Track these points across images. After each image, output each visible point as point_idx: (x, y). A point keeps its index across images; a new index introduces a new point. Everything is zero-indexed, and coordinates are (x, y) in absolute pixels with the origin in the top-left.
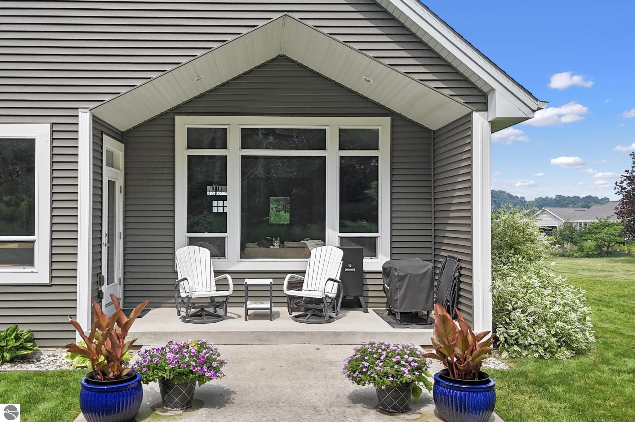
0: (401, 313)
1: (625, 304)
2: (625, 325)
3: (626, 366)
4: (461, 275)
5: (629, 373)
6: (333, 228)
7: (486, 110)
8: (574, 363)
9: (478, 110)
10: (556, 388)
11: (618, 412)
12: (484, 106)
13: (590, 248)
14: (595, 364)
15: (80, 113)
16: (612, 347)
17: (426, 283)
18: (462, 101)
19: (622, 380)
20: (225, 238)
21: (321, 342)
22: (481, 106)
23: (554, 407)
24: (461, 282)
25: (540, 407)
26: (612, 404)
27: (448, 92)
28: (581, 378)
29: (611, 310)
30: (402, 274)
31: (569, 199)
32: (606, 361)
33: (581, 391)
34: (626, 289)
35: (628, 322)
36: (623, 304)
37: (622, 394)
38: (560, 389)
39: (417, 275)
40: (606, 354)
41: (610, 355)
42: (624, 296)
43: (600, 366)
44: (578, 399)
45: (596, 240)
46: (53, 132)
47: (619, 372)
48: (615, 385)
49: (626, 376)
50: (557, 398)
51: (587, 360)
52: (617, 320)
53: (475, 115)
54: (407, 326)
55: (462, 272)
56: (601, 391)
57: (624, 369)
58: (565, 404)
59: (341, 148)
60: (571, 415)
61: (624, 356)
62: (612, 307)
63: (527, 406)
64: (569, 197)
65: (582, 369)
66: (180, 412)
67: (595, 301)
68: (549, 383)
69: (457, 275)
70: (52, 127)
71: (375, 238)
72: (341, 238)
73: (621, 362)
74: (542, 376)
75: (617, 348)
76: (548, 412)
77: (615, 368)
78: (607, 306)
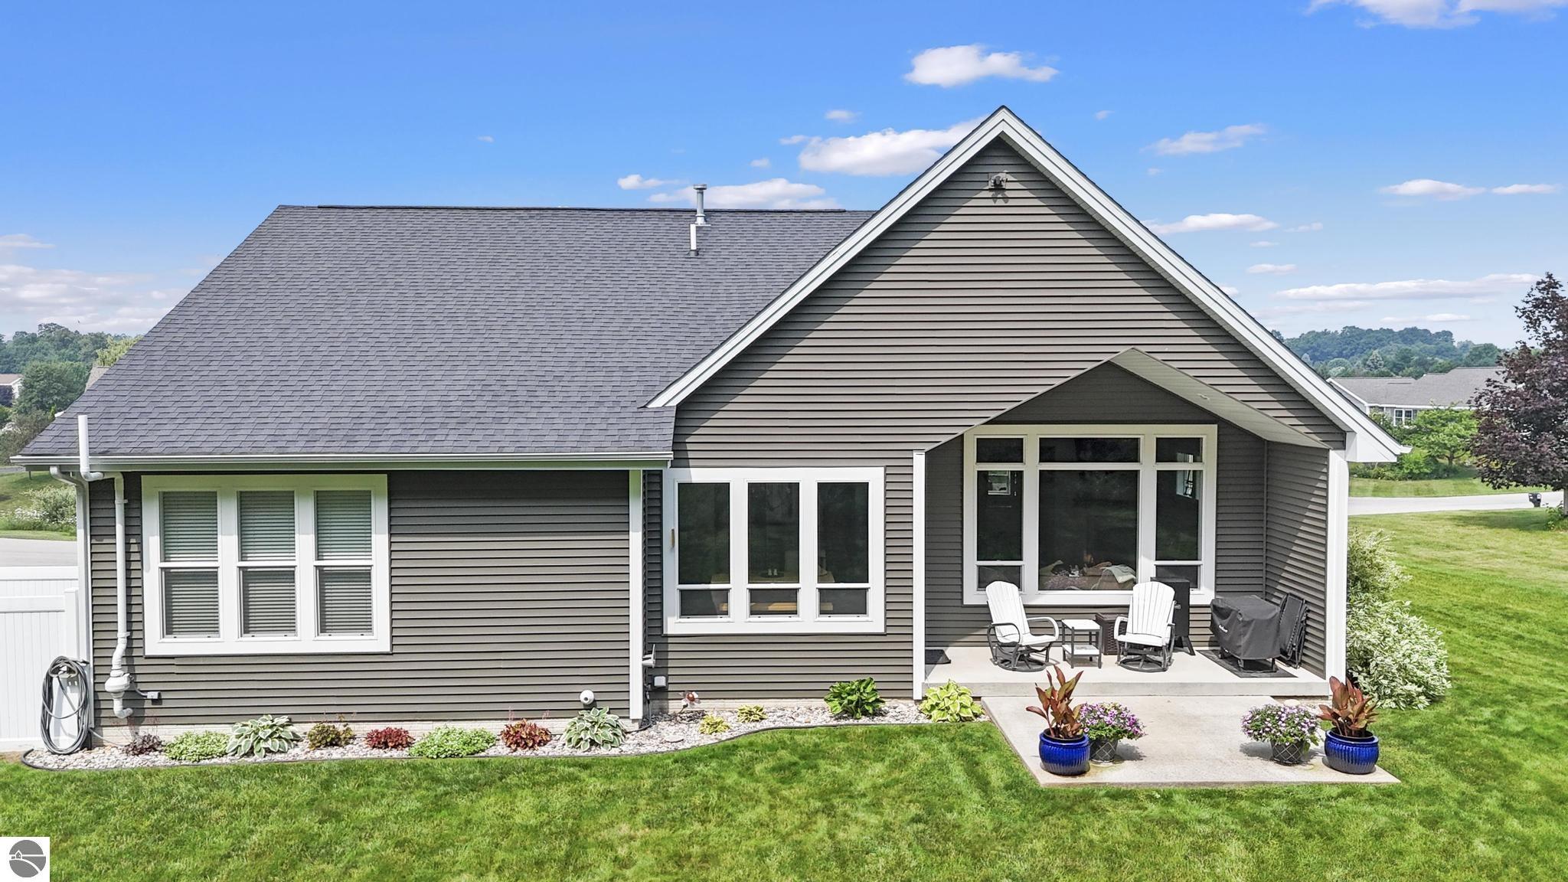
0: (1244, 660)
1: (1481, 622)
2: (1481, 659)
3: (1482, 715)
4: (1308, 618)
5: (1485, 724)
6: (1148, 557)
7: (1344, 448)
8: (1431, 714)
9: (1334, 449)
10: (1419, 740)
11: (1475, 761)
12: (1342, 445)
13: (1416, 463)
14: (1451, 715)
15: (915, 455)
16: (1468, 694)
17: (1273, 628)
18: (1319, 439)
19: (1479, 731)
20: (1020, 567)
21: (1166, 693)
22: (1340, 445)
23: (1421, 758)
24: (1307, 625)
25: (1410, 759)
26: (1470, 754)
27: (1305, 430)
28: (1441, 730)
29: (1463, 632)
30: (1247, 619)
31: (1372, 334)
32: (1462, 712)
33: (1443, 743)
34: (1483, 595)
35: (1484, 653)
36: (1478, 622)
37: (1479, 745)
38: (1423, 742)
39: (1262, 621)
40: (1461, 703)
41: (1465, 703)
42: (1481, 608)
43: (1457, 716)
44: (1443, 751)
45: (1430, 445)
46: (886, 475)
47: (1476, 723)
48: (1472, 737)
49: (1482, 728)
50: (1423, 751)
51: (1444, 709)
52: (1471, 651)
53: (1332, 453)
54: (1252, 675)
55: (1310, 615)
56: (1460, 743)
57: (1480, 719)
58: (1431, 755)
59: (1159, 460)
60: (1437, 764)
61: (1481, 705)
62: (1464, 627)
63: (1398, 758)
64: (1370, 330)
65: (1442, 721)
66: (1111, 764)
67: (1442, 617)
68: (1411, 736)
69: (1304, 618)
70: (885, 470)
71: (1196, 567)
72: (1157, 566)
73: (1477, 712)
74: (1404, 729)
75: (1473, 695)
76: (1417, 762)
77: (1472, 718)
78: (1459, 626)
